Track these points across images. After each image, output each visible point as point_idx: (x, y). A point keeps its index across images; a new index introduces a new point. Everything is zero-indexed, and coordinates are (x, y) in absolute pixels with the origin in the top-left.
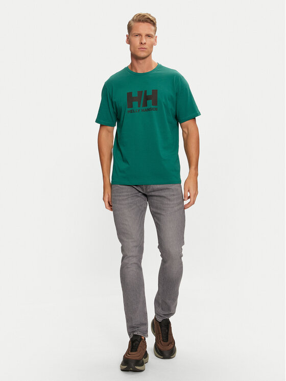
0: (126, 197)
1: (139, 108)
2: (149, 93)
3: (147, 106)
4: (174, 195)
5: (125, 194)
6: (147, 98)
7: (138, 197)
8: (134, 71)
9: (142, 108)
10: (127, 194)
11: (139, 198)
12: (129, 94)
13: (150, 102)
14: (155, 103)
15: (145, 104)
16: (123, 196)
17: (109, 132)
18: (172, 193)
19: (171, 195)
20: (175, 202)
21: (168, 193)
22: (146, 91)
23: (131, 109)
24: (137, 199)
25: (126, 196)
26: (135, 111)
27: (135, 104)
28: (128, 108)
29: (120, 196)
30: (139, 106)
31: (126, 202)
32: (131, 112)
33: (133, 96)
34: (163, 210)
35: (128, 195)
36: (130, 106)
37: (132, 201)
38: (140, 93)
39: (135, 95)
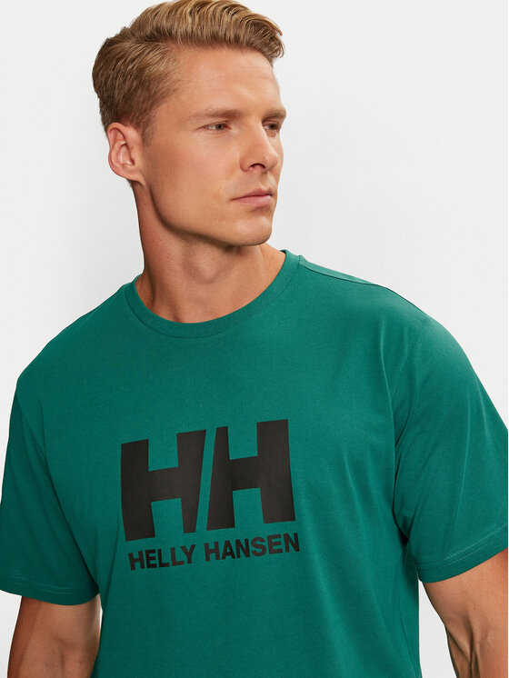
1: (189, 539)
2: (244, 446)
3: (232, 525)
6: (233, 475)
8: (164, 312)
12: (134, 456)
13: (248, 502)
14: (282, 507)
15: (224, 516)
22: (222, 433)
26: (167, 558)
28: (129, 537)
30: (190, 526)
33: (153, 465)
38: (190, 443)
39: (162, 457)
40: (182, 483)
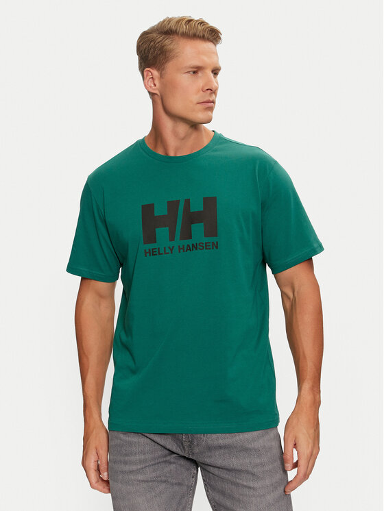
0: (139, 467)
1: (171, 244)
2: (197, 206)
4: (262, 465)
5: (137, 457)
6: (191, 218)
7: (170, 463)
8: (160, 152)
9: (178, 242)
10: (143, 457)
11: (172, 466)
12: (148, 210)
13: (198, 229)
14: (212, 230)
16: (133, 463)
17: (101, 296)
18: (258, 461)
19: (257, 465)
20: (268, 482)
21: (247, 461)
22: (187, 202)
23: (151, 246)
24: (167, 469)
25: (140, 462)
26: (162, 251)
27: (162, 233)
28: (145, 243)
29: (126, 463)
30: (172, 238)
31: (141, 477)
32: (153, 252)
33: (156, 214)
34: (239, 501)
35: (145, 461)
36: (150, 237)
37: (154, 474)
38: (173, 205)
39: (161, 210)
40: (169, 221)
